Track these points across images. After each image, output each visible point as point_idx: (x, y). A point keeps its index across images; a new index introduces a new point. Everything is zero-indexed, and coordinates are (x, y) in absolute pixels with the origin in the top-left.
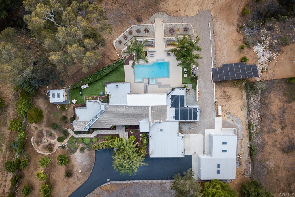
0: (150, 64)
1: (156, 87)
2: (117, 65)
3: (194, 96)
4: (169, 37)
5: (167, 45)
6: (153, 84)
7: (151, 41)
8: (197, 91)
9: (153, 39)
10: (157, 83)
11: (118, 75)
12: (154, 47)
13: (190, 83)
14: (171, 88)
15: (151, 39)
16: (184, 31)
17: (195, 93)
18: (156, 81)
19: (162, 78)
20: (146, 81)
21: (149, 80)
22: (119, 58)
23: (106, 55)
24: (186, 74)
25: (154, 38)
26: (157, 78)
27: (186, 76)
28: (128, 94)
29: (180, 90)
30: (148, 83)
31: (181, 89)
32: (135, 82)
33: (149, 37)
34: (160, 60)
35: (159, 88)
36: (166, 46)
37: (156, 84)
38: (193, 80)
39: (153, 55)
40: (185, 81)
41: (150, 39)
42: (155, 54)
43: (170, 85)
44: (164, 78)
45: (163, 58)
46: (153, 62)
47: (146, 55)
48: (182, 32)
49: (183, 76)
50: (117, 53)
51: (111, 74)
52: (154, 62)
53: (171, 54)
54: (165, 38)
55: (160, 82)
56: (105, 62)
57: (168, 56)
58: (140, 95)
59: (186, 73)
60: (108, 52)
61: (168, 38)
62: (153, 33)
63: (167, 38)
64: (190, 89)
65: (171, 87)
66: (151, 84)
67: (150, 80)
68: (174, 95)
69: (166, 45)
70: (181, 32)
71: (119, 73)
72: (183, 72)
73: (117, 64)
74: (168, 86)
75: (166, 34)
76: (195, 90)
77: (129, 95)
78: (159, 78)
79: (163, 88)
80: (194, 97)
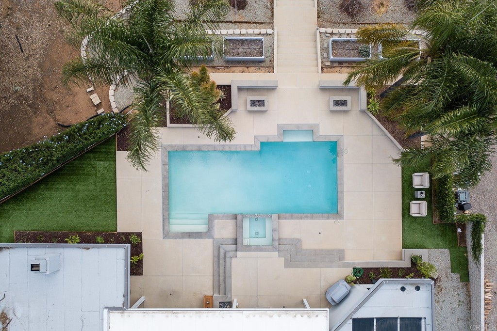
0: (248, 149)
1: (274, 261)
2: (71, 145)
3: (460, 312)
4: (342, 31)
5: (332, 62)
6: (258, 249)
7: (254, 41)
8: (483, 290)
9: (263, 31)
10: (278, 244)
11: (81, 195)
12: (271, 68)
13: (437, 247)
14: (349, 271)
15: (257, 31)
16: (405, 10)
17: (462, 297)
18: (274, 230)
19: (307, 217)
20: (224, 231)
21: (239, 228)
22: (98, 115)
23: (44, 100)
24: (424, 204)
25: (270, 31)
26: (279, 218)
27: (424, 213)
28: (111, 309)
29: (403, 289)
30: (236, 242)
31: (407, 288)
32: (167, 235)
33: (245, 25)
34: (298, 130)
35: (287, 265)
36: (328, 67)
37: (274, 248)
38: (455, 231)
39: (261, 103)
40: (418, 237)
41: (250, 31)
42: (271, 101)
43: (341, 254)
44: (312, 218)
45: (311, 121)
46: (264, 140)
47: (226, 104)
48: (398, 14)
49: (406, 210)
50: (91, 92)
51: (47, 193)
52: (268, 137)
53: (349, 103)
54: (323, 30)
55: (296, 236)
56: (30, 133)
57: (332, 112)
58: (181, 315)
59: (424, 196)
60: (53, 89)
61: (335, 31)
62: (269, 12)
63: (332, 34)
64: (443, 276)
65: (346, 265)
66: (249, 248)
67: (246, 224)
68: (372, 319)
69: (328, 64)
70: (394, 12)
71: (85, 188)
72: (409, 193)
73: (68, 141)
74: (334, 256)
75: (327, 16)
76: (462, 280)
77: (116, 315)
78: (292, 217)
79: (309, 267)
80: (461, 316)
